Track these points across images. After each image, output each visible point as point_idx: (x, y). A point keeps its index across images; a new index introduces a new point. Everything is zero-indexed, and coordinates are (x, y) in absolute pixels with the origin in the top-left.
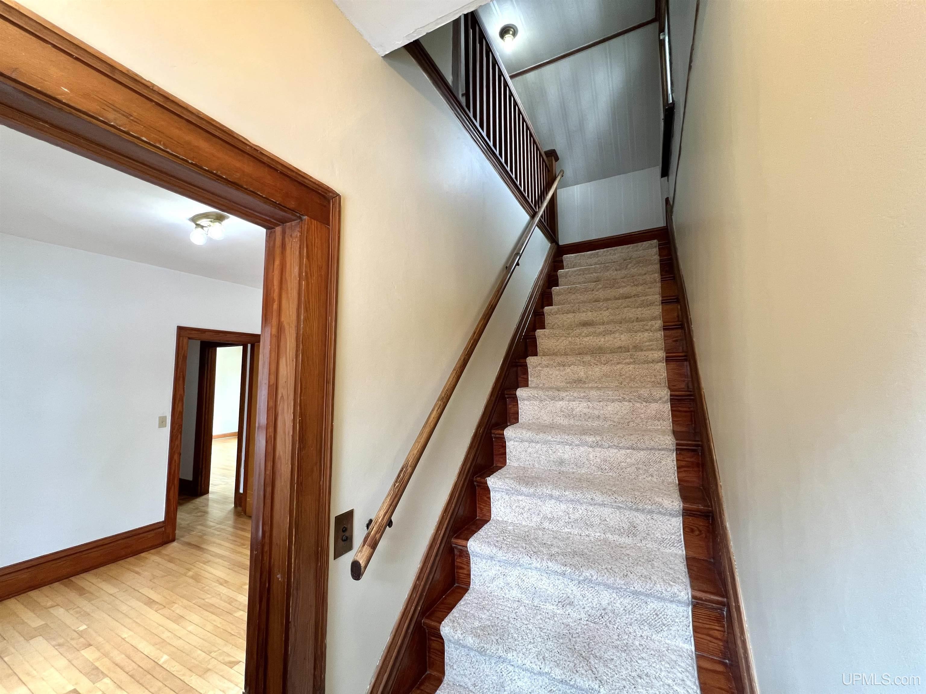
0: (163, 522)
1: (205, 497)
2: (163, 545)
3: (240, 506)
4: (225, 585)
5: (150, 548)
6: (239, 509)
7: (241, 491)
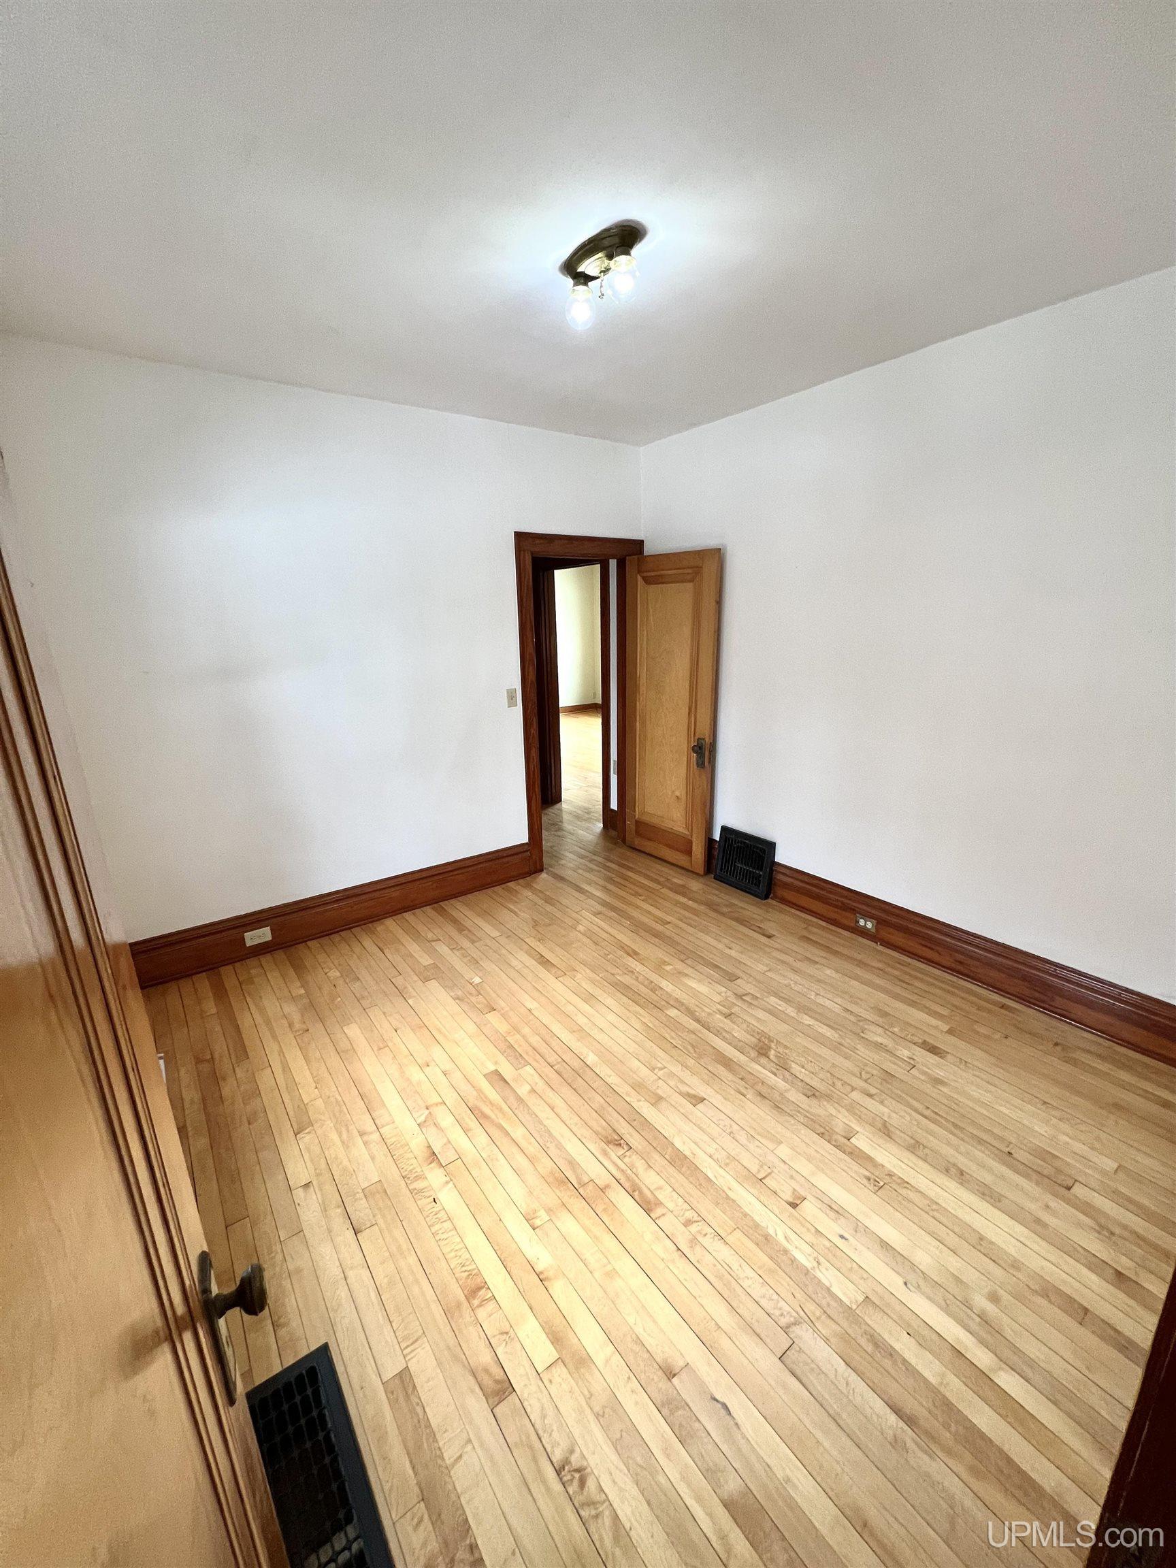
0: (527, 844)
1: (558, 806)
2: (531, 874)
3: (614, 828)
4: (635, 957)
5: (517, 877)
6: (613, 833)
7: (614, 805)
